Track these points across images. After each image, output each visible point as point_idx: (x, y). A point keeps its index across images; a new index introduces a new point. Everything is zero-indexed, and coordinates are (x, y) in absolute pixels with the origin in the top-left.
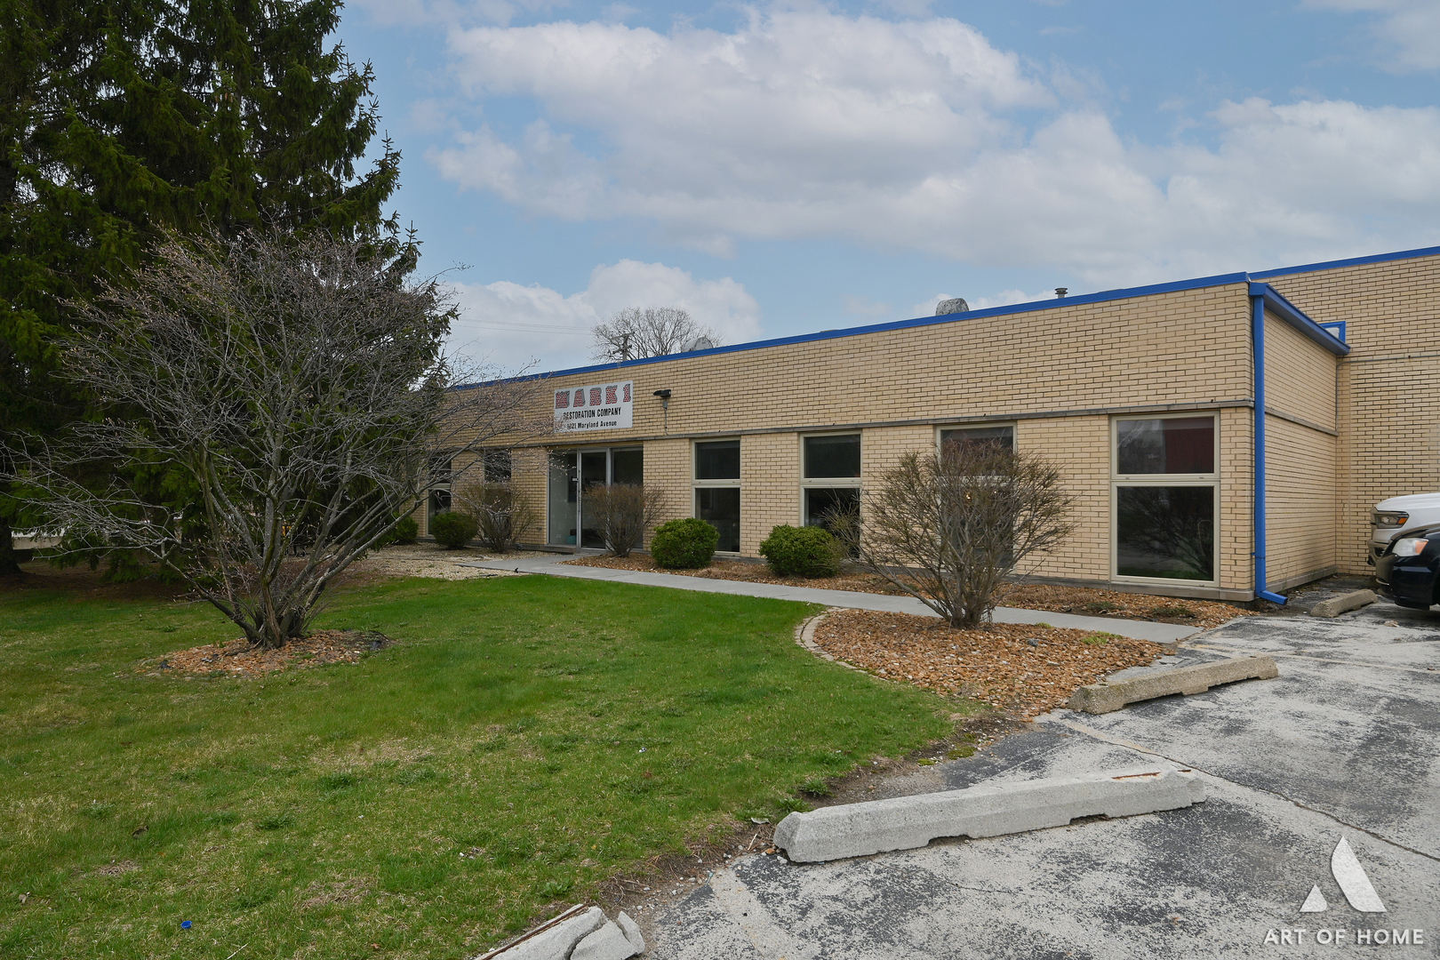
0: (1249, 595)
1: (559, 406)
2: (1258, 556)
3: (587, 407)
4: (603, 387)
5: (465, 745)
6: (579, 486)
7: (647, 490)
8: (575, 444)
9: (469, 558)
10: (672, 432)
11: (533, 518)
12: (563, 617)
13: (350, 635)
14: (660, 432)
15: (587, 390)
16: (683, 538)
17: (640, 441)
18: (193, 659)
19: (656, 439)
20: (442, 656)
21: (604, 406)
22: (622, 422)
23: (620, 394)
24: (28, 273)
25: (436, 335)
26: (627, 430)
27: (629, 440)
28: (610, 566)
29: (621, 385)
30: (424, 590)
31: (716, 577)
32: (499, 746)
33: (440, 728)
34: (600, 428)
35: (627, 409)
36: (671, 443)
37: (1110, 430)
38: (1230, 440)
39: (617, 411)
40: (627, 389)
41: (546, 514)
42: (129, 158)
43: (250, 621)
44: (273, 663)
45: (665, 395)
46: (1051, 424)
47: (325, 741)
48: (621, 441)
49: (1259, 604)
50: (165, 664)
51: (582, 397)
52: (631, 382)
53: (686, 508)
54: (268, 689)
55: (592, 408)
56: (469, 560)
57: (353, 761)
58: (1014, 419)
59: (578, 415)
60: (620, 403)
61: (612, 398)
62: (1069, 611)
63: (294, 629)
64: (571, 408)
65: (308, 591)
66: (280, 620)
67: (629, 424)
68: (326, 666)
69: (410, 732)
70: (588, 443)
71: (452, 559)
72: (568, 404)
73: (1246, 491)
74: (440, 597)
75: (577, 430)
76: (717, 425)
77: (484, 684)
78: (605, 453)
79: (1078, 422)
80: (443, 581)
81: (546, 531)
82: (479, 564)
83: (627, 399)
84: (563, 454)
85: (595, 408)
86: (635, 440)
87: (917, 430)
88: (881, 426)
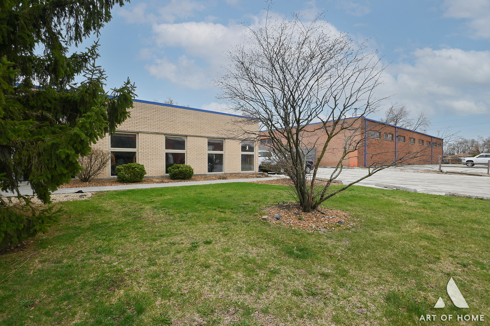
58: (225, 139)
87: (203, 139)
88: (193, 136)
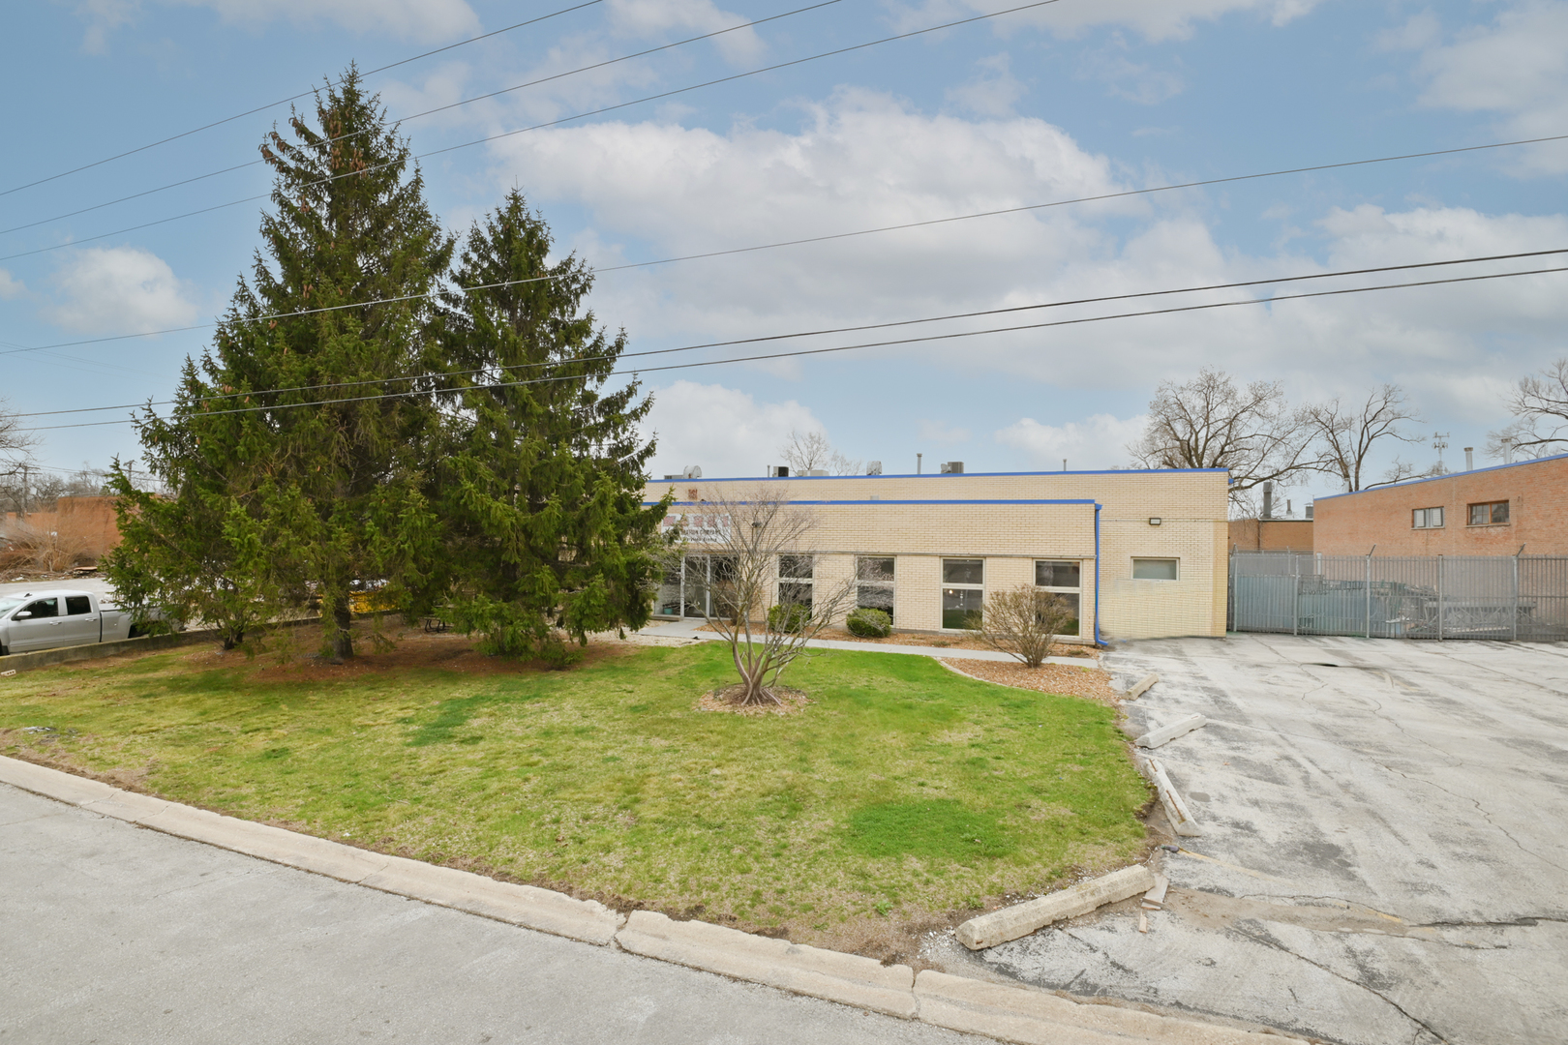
0: (1094, 642)
2: (1096, 625)
3: (691, 527)
4: (705, 516)
6: (683, 577)
15: (690, 516)
17: (739, 552)
21: (705, 528)
23: (718, 522)
27: (728, 551)
29: (720, 516)
34: (701, 542)
35: (726, 531)
37: (1032, 565)
38: (1089, 572)
39: (716, 532)
40: (725, 518)
45: (757, 525)
46: (1004, 560)
48: (721, 551)
49: (1102, 646)
51: (686, 521)
52: (728, 515)
53: (771, 596)
55: (696, 528)
58: (985, 557)
59: (684, 532)
60: (719, 527)
61: (712, 524)
70: (693, 551)
73: (1092, 597)
78: (705, 558)
79: (1018, 561)
83: (725, 525)
85: (699, 528)
86: (733, 551)
87: (930, 559)
88: (909, 555)
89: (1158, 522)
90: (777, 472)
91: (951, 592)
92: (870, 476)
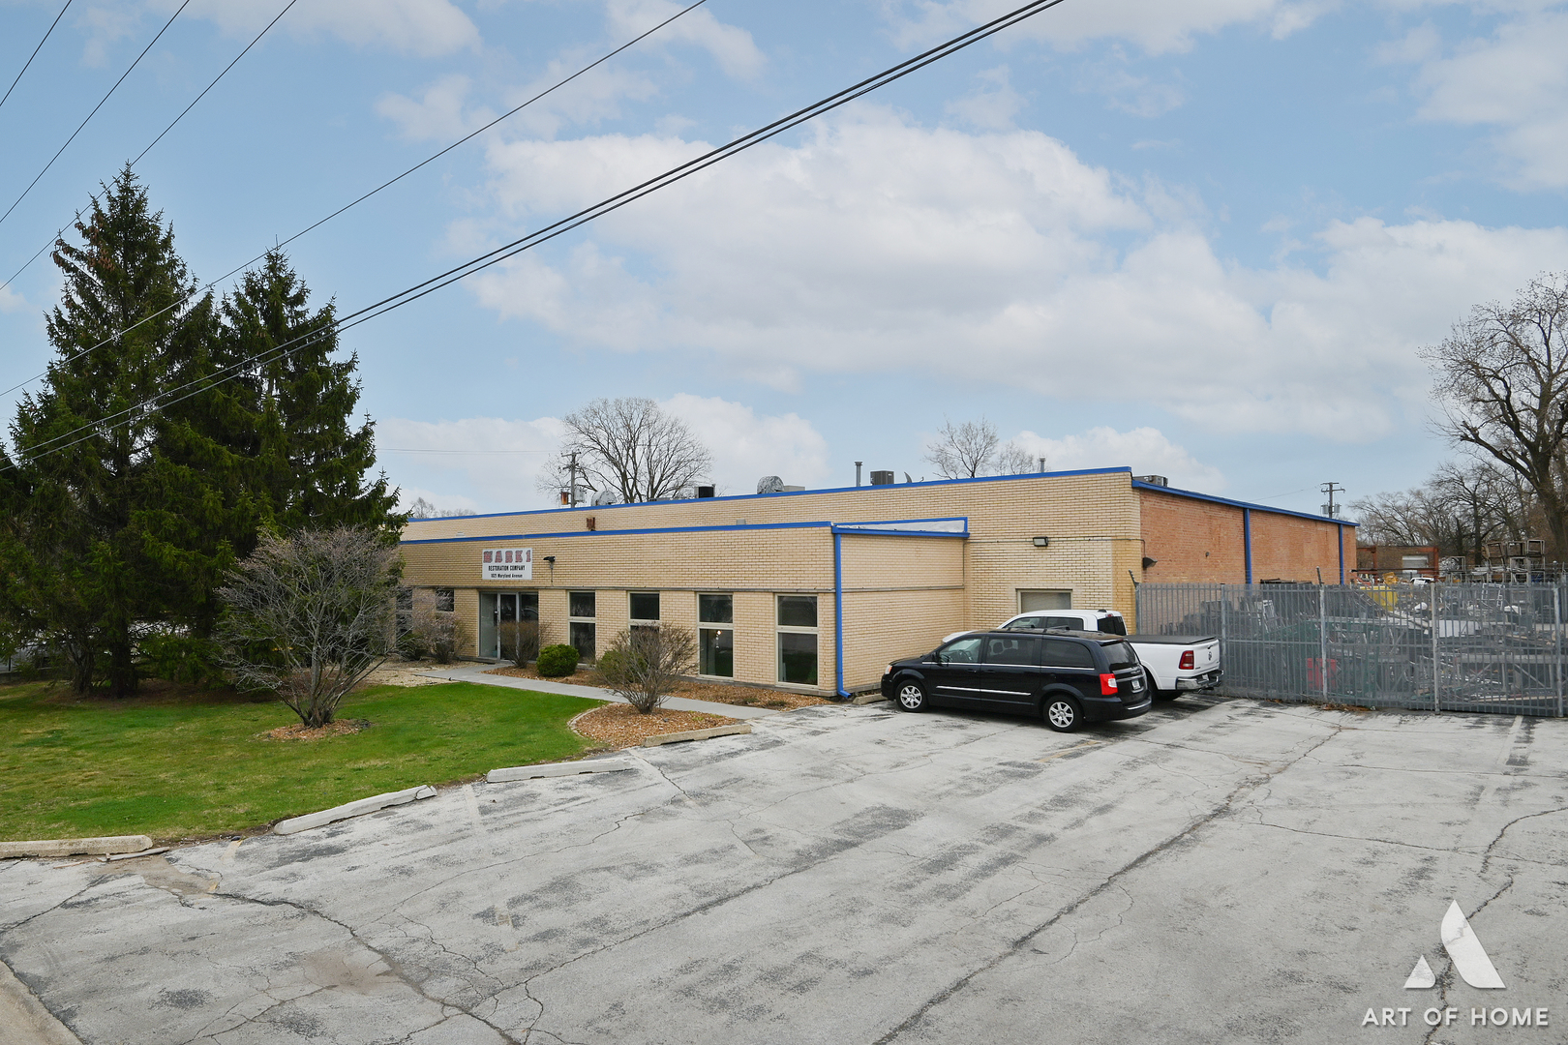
0: (833, 693)
1: (485, 561)
2: (838, 673)
3: (503, 563)
4: (514, 550)
5: (401, 761)
6: (499, 617)
7: (540, 622)
8: (496, 588)
9: (423, 669)
10: (555, 585)
11: (468, 639)
12: (463, 711)
13: (352, 721)
14: (549, 584)
15: (504, 551)
16: (555, 658)
17: (537, 589)
18: (280, 733)
19: (546, 589)
20: (396, 730)
21: (514, 564)
22: (527, 576)
23: (524, 556)
24: (164, 518)
25: (398, 527)
26: (529, 581)
27: (530, 588)
28: (511, 674)
29: (525, 550)
30: (390, 694)
31: (571, 683)
32: (414, 760)
33: (393, 756)
34: (511, 578)
35: (529, 566)
36: (555, 592)
37: (774, 601)
38: (824, 608)
39: (522, 568)
40: (528, 553)
41: (478, 636)
42: (219, 447)
43: (306, 715)
44: (319, 734)
45: (551, 560)
46: (747, 595)
47: (350, 761)
48: (525, 588)
49: (838, 698)
50: (269, 735)
51: (501, 556)
52: (531, 549)
53: (563, 637)
54: (321, 745)
55: (507, 564)
56: (422, 670)
57: (361, 765)
59: (498, 568)
60: (524, 563)
61: (519, 559)
62: (733, 703)
63: (326, 719)
64: (493, 563)
65: (333, 700)
66: (320, 714)
67: (529, 577)
68: (343, 735)
69: (381, 757)
70: (504, 588)
71: (411, 669)
72: (491, 560)
73: (832, 637)
74: (401, 698)
75: (497, 578)
76: (582, 583)
77: (413, 741)
78: (515, 596)
79: (760, 596)
80: (402, 688)
81: (477, 647)
82: (429, 673)
83: (528, 560)
84: (488, 594)
85: (509, 564)
86: (533, 588)
87: (687, 594)
88: (669, 590)
89: (1042, 542)
90: (697, 493)
91: (719, 633)
92: (760, 495)
